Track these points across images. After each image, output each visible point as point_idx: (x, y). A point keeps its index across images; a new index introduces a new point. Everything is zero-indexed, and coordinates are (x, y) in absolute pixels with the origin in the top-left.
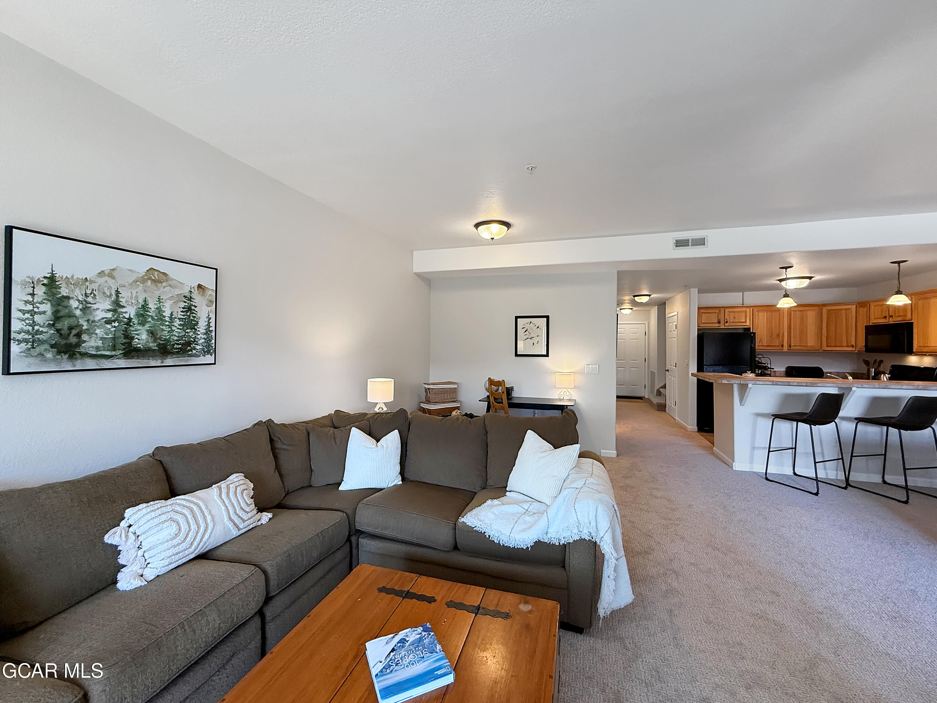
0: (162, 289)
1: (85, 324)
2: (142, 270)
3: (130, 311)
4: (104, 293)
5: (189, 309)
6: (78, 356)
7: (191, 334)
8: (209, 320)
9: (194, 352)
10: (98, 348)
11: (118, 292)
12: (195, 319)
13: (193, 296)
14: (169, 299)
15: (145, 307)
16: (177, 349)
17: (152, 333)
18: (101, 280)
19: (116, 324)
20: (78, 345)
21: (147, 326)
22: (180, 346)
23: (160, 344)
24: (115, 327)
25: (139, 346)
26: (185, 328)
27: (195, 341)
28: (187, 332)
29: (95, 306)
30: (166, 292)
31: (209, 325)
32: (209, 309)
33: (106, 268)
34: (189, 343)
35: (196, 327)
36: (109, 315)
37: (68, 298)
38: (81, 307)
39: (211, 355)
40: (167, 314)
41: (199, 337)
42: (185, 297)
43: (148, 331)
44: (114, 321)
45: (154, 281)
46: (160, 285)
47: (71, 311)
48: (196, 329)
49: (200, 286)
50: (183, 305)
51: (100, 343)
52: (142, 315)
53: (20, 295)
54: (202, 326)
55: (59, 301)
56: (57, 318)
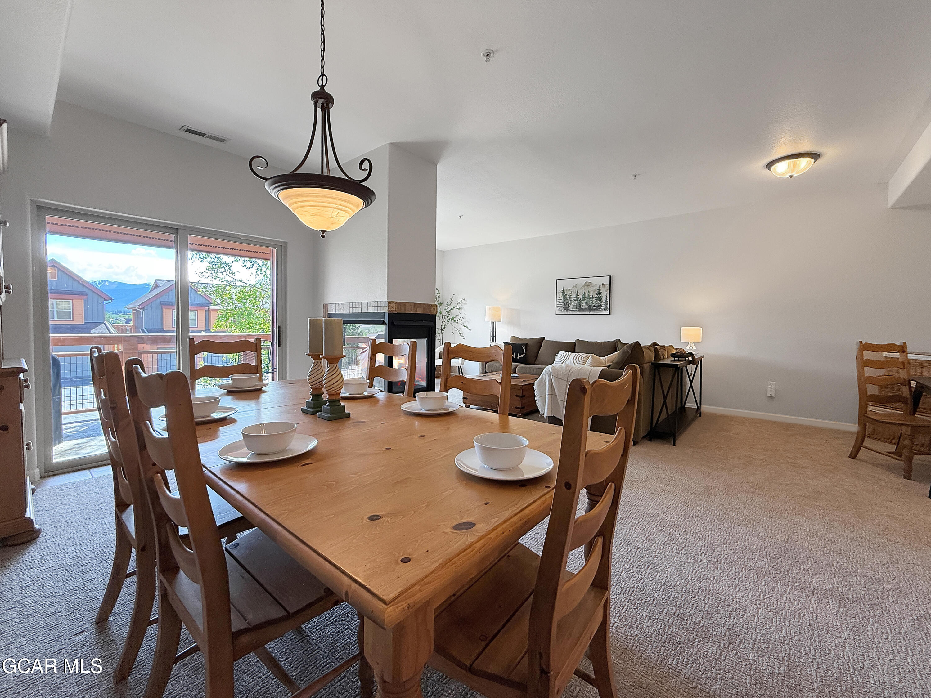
1: (570, 301)
2: (584, 283)
3: (580, 297)
4: (574, 292)
5: (599, 293)
6: (568, 310)
8: (607, 297)
9: (600, 309)
10: (572, 308)
11: (577, 291)
12: (601, 297)
13: (600, 288)
14: (592, 291)
15: (584, 295)
16: (594, 308)
17: (586, 303)
18: (573, 289)
19: (577, 301)
20: (568, 308)
21: (585, 301)
23: (589, 306)
25: (583, 307)
26: (597, 300)
27: (601, 305)
28: (598, 302)
29: (572, 296)
30: (591, 289)
31: (606, 299)
32: (607, 292)
33: (575, 285)
34: (599, 306)
36: (575, 298)
38: (569, 297)
39: (607, 311)
40: (591, 296)
42: (597, 289)
45: (587, 286)
46: (589, 287)
47: (567, 298)
48: (601, 301)
49: (603, 284)
50: (596, 292)
52: (584, 298)
53: (558, 296)
54: (604, 300)
55: (565, 296)
56: (564, 301)
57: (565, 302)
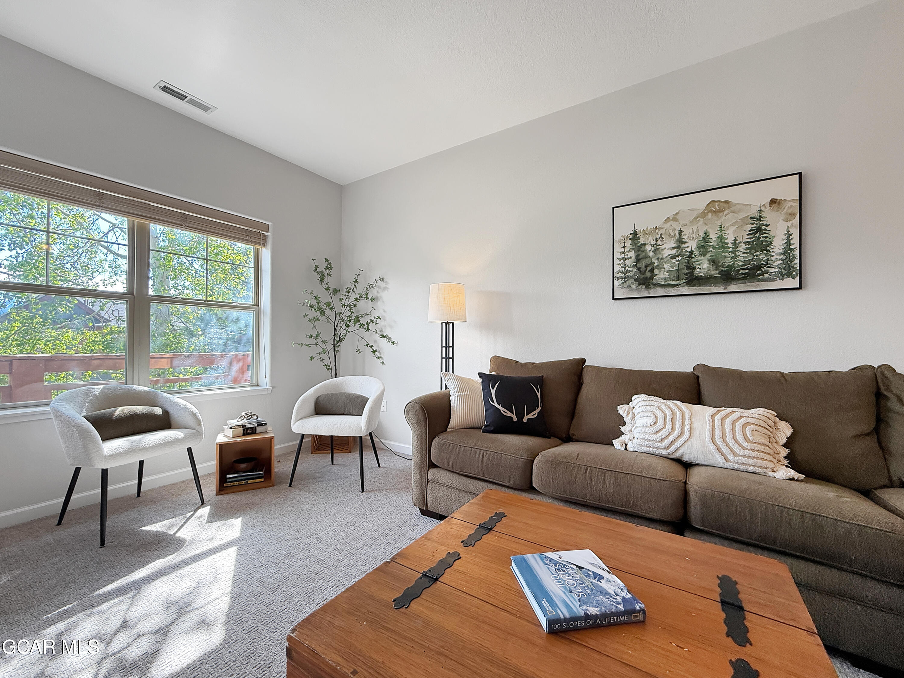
0: (724, 217)
1: (656, 261)
2: (703, 207)
3: (692, 245)
4: (670, 235)
5: (759, 230)
6: (652, 286)
7: (761, 257)
8: (789, 237)
9: (766, 276)
10: (665, 279)
11: (680, 231)
12: (768, 239)
13: (763, 214)
14: (734, 224)
15: (706, 238)
16: (742, 274)
17: (713, 262)
18: (667, 226)
19: (680, 258)
20: (652, 278)
21: (708, 256)
22: (747, 271)
23: (722, 270)
24: (679, 261)
25: (700, 274)
26: (753, 251)
27: (767, 264)
28: (757, 256)
29: (663, 247)
30: (729, 219)
31: (789, 242)
32: (789, 223)
33: (671, 214)
34: (759, 267)
35: (768, 248)
36: (674, 252)
37: (644, 244)
38: (653, 249)
39: (794, 278)
40: (730, 240)
41: (773, 258)
42: (752, 218)
43: (709, 260)
44: (678, 256)
45: (715, 212)
46: (721, 214)
47: (646, 254)
48: (767, 251)
49: (773, 202)
50: (749, 227)
51: (667, 275)
52: (703, 246)
53: (618, 249)
54: (778, 246)
55: (639, 248)
56: (638, 260)
57: (642, 264)
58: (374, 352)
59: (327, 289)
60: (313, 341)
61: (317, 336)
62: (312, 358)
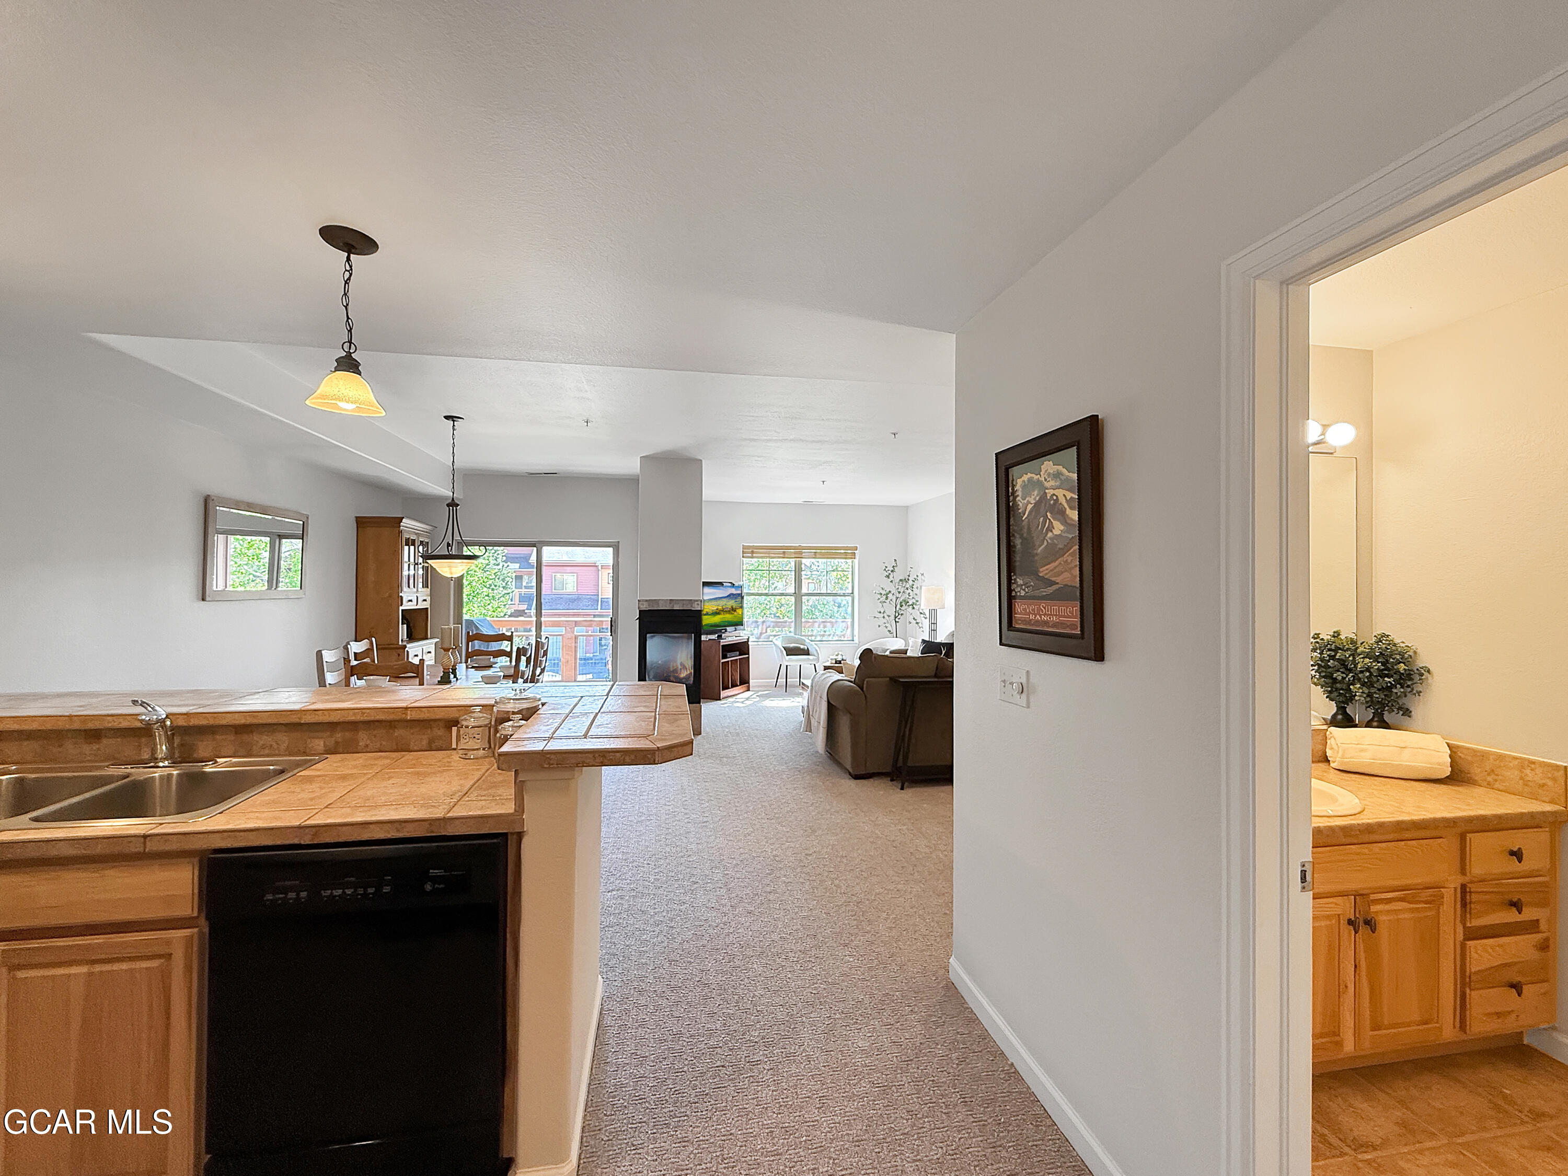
58: (917, 623)
59: (891, 582)
60: (882, 615)
61: (884, 612)
62: (879, 626)
